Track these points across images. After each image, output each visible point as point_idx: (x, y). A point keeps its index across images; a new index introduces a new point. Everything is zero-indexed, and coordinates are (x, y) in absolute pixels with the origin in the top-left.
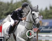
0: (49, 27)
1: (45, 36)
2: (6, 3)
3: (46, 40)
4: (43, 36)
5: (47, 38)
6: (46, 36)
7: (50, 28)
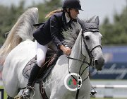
0: (114, 66)
1: (103, 86)
2: (7, 8)
3: (105, 97)
4: (98, 86)
5: (109, 93)
6: (106, 88)
7: (116, 68)
